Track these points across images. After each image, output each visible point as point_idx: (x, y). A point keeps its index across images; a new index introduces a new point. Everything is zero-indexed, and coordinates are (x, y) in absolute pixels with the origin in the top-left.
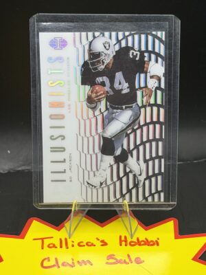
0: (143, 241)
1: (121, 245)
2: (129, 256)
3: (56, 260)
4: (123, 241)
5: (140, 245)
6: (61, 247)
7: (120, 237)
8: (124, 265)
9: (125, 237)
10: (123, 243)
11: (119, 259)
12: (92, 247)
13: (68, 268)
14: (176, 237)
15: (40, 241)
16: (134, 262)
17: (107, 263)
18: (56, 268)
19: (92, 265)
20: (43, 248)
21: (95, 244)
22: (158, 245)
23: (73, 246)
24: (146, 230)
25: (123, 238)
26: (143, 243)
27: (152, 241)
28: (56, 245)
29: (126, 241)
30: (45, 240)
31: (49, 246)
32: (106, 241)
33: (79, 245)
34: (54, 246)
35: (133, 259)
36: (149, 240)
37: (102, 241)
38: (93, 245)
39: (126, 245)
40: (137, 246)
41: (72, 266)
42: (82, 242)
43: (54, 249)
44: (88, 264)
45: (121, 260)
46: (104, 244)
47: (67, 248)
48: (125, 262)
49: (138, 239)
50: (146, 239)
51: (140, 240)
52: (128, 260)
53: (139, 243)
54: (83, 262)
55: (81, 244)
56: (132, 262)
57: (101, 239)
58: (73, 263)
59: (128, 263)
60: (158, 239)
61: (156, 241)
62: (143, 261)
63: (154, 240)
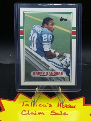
0: (68, 106)
1: (58, 107)
2: (61, 112)
3: (28, 111)
5: (66, 107)
6: (31, 106)
7: (58, 103)
8: (59, 115)
9: (60, 104)
10: (59, 106)
11: (56, 113)
12: (45, 107)
13: (33, 115)
14: (84, 105)
15: (22, 103)
16: (63, 114)
17: (51, 114)
18: (28, 115)
19: (44, 114)
20: (23, 106)
22: (75, 108)
23: (36, 106)
24: (70, 101)
25: (59, 104)
27: (72, 106)
29: (60, 105)
30: (24, 103)
31: (26, 105)
32: (51, 105)
33: (39, 106)
34: (28, 105)
36: (71, 105)
37: (50, 105)
38: (45, 106)
39: (60, 107)
40: (65, 108)
41: (36, 114)
42: (41, 105)
43: (28, 106)
44: (42, 114)
45: (57, 113)
46: (51, 106)
47: (34, 107)
48: (59, 114)
49: (66, 105)
50: (70, 105)
51: (67, 105)
52: (60, 113)
53: (66, 106)
54: (40, 113)
55: (40, 105)
56: (62, 114)
57: (49, 104)
58: (36, 113)
59: (60, 115)
60: (75, 105)
61: (74, 106)
62: (67, 114)
63: (73, 106)
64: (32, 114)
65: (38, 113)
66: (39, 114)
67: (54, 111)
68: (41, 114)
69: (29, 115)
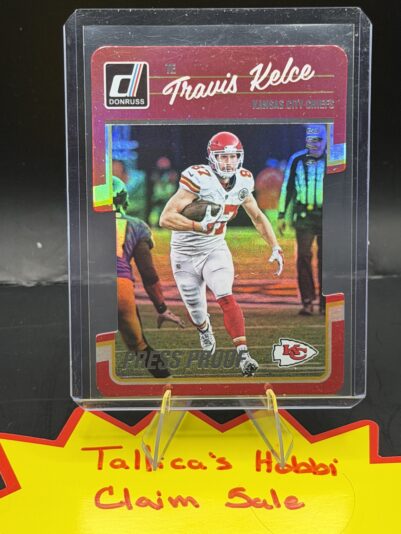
0: (304, 464)
1: (258, 470)
2: (273, 493)
3: (126, 492)
4: (263, 461)
5: (297, 471)
6: (137, 467)
7: (258, 454)
8: (263, 509)
9: (268, 455)
10: (264, 467)
11: (253, 497)
12: (200, 470)
13: (149, 508)
14: (373, 460)
15: (97, 452)
16: (283, 505)
17: (228, 505)
18: (125, 508)
19: (197, 506)
20: (100, 468)
21: (205, 465)
22: (334, 473)
23: (161, 466)
24: (312, 441)
25: (263, 457)
26: (303, 468)
27: (323, 465)
28: (127, 463)
29: (269, 462)
30: (105, 452)
31: (112, 465)
32: (227, 460)
33: (174, 465)
34: (124, 465)
35: (282, 500)
36: (317, 463)
37: (221, 460)
38: (201, 466)
39: (269, 470)
40: (292, 474)
41: (159, 506)
42: (179, 460)
43: (122, 470)
44: (189, 503)
45: (258, 500)
46: (225, 465)
47: (150, 470)
48: (265, 504)
49: (294, 459)
50: (311, 460)
51: (298, 462)
52: (270, 502)
53: (296, 467)
54: (180, 499)
55: (178, 464)
56: (279, 506)
57: (218, 456)
58: (160, 500)
59: (272, 507)
60: (336, 461)
61: (332, 466)
62: (303, 505)
63: (328, 464)
64: (145, 506)
65: (170, 499)
66: (174, 502)
67: (243, 490)
68: (185, 504)
69: (130, 508)
